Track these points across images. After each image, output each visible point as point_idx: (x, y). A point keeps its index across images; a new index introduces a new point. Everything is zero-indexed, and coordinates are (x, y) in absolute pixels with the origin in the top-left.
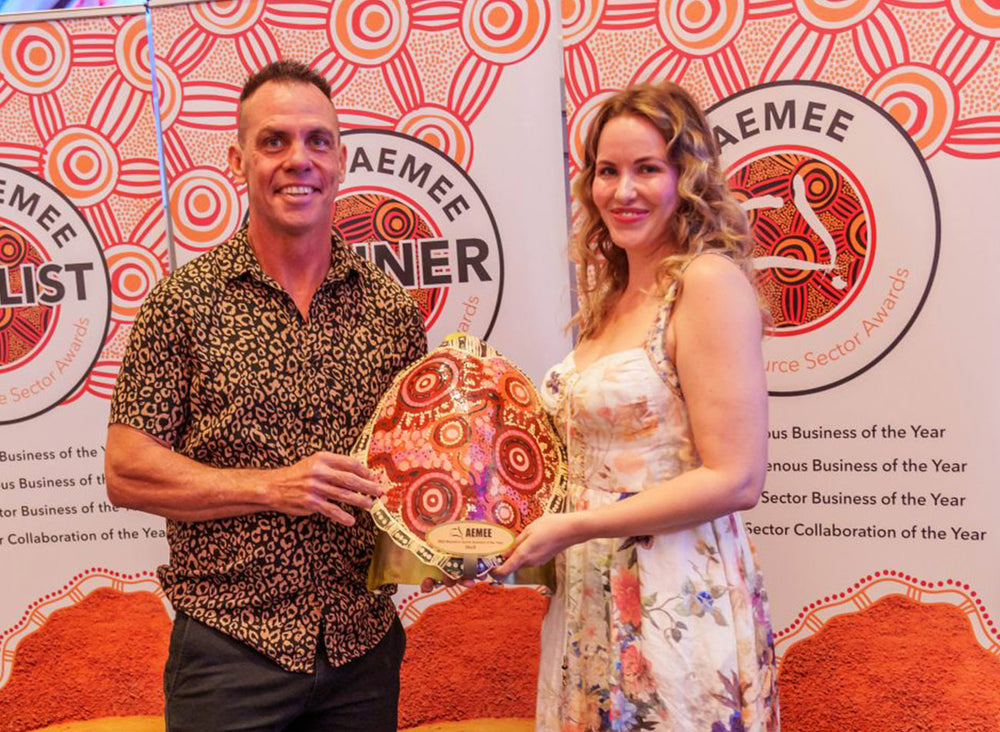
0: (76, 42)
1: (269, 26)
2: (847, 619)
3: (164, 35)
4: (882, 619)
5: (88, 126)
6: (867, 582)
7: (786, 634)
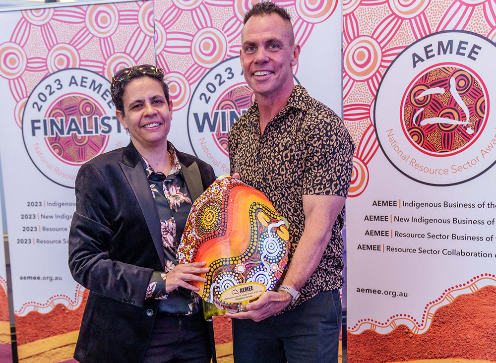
0: (121, 13)
1: (207, 5)
2: (466, 297)
3: (160, 10)
4: (483, 297)
5: (125, 53)
6: (477, 279)
7: (436, 303)
